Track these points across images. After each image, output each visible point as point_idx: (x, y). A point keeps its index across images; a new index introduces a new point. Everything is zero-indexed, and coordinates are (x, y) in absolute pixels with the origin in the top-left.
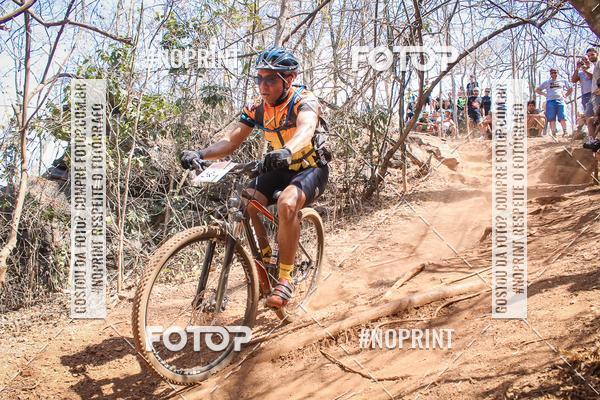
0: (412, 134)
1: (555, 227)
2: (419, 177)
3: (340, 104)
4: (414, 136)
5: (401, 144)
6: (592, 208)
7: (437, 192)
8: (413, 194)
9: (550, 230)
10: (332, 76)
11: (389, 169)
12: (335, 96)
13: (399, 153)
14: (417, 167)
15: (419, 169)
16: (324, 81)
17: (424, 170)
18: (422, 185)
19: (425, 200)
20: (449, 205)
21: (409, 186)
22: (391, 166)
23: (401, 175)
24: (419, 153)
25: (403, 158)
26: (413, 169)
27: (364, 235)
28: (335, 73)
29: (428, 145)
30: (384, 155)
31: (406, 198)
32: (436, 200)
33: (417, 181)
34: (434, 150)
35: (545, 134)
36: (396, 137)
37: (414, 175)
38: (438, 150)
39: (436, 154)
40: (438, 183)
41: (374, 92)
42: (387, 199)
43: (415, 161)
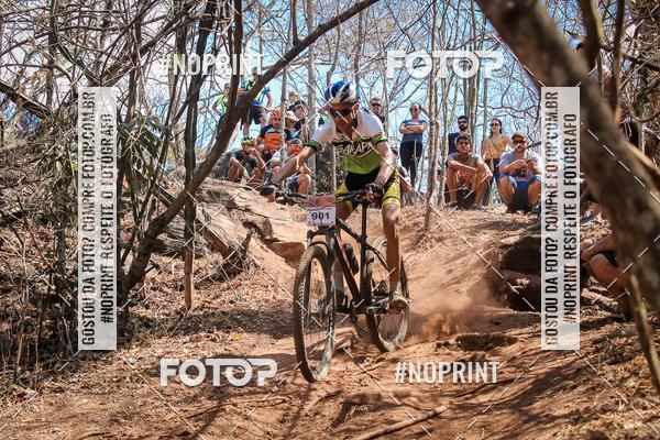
0: (210, 183)
1: (483, 398)
2: (221, 280)
3: (55, 107)
4: (216, 188)
5: (184, 206)
6: (559, 363)
7: (257, 313)
8: (206, 316)
9: (473, 407)
10: (43, 41)
11: (154, 257)
12: (49, 89)
13: (178, 223)
14: (218, 257)
15: (222, 261)
16: (28, 48)
17: (234, 264)
18: (227, 296)
19: (228, 329)
20: (280, 342)
21: (197, 298)
22: (160, 249)
23: (182, 273)
24: (227, 227)
25: (188, 235)
26: (209, 262)
27: (83, 403)
28: (50, 34)
29: (247, 210)
30: (146, 226)
31: (187, 325)
32: (251, 331)
33: (215, 289)
34: (258, 221)
35: (485, 203)
36: (176, 188)
37: (211, 273)
38: (267, 223)
39: (263, 231)
40: (260, 294)
41: (132, 85)
42: (147, 323)
43: (216, 244)
